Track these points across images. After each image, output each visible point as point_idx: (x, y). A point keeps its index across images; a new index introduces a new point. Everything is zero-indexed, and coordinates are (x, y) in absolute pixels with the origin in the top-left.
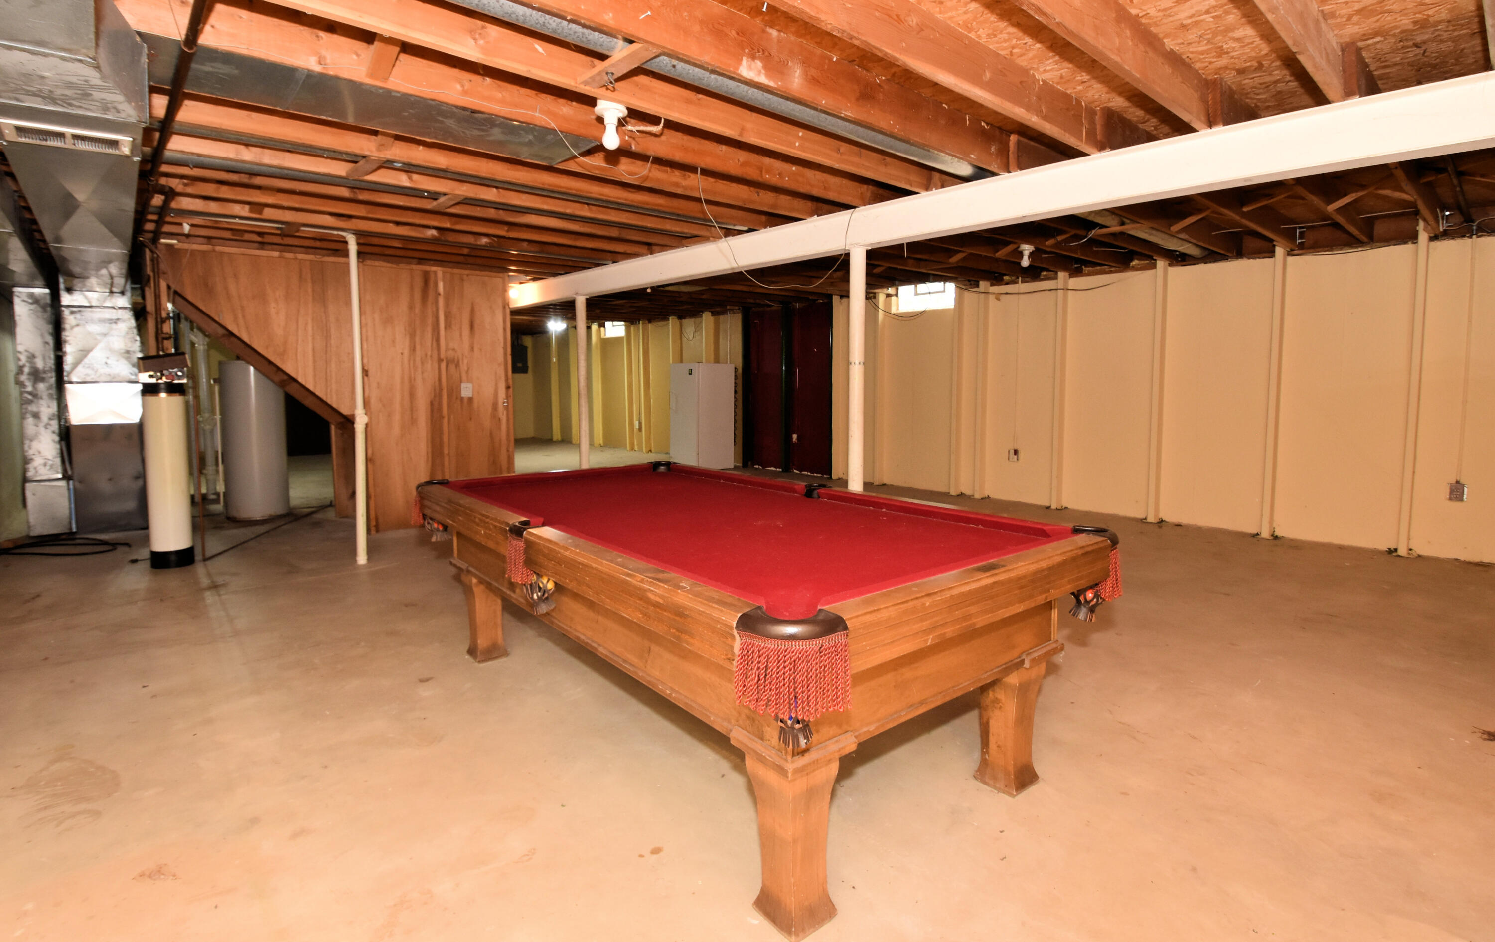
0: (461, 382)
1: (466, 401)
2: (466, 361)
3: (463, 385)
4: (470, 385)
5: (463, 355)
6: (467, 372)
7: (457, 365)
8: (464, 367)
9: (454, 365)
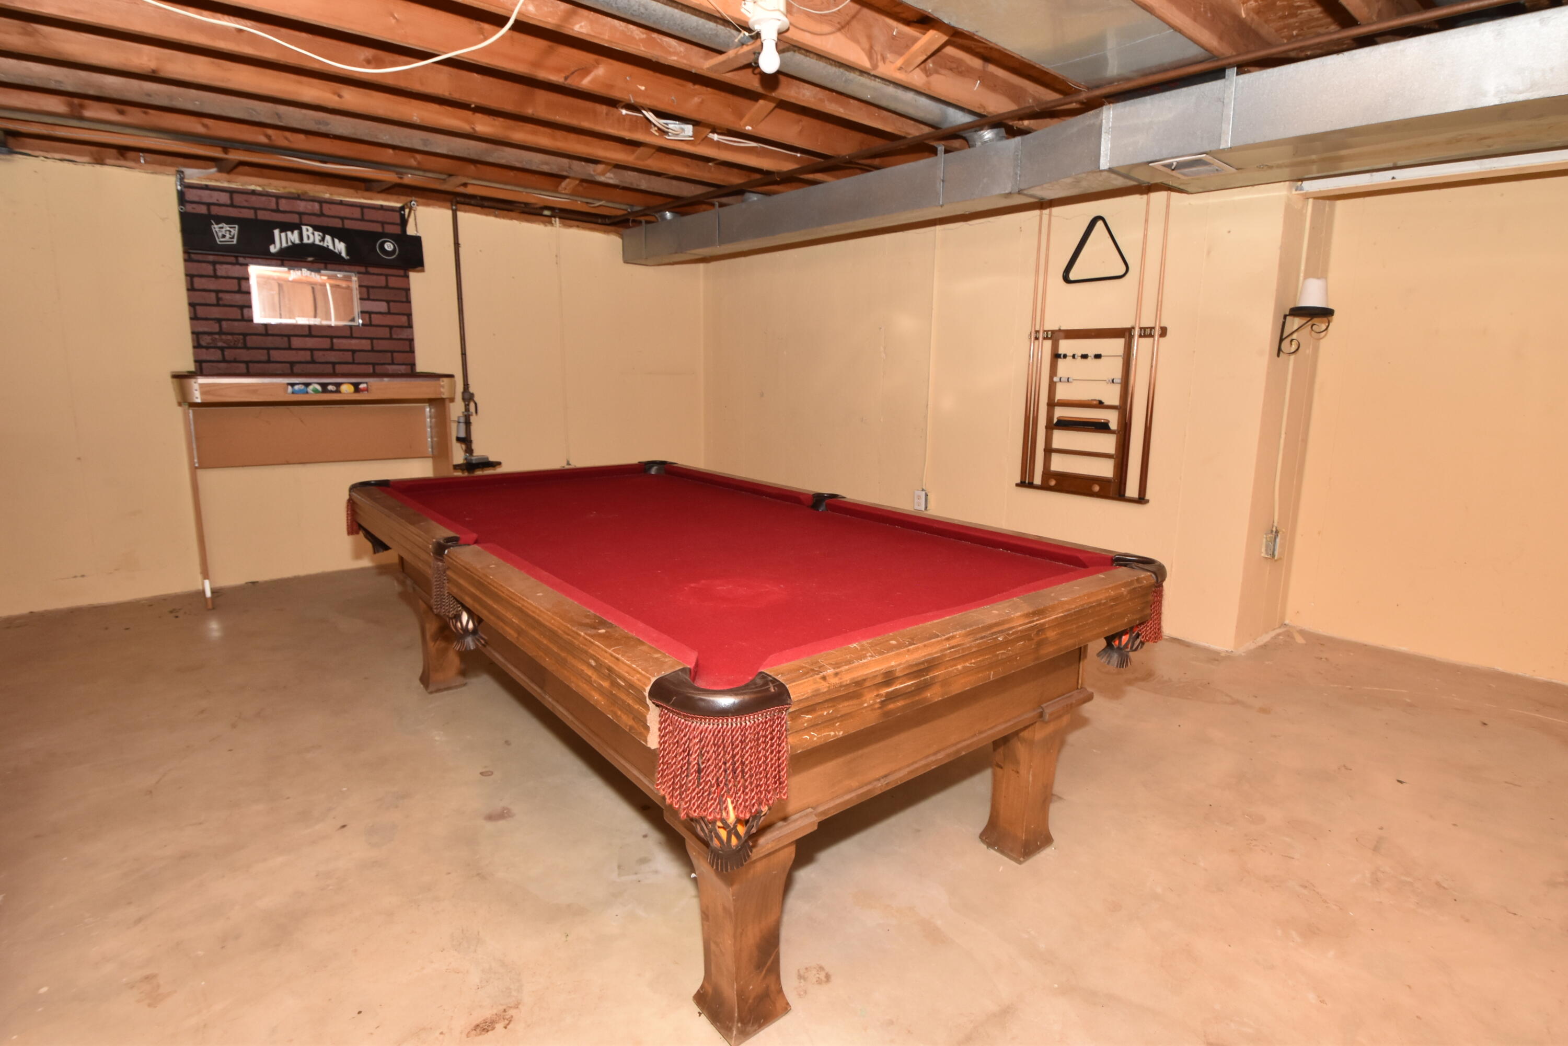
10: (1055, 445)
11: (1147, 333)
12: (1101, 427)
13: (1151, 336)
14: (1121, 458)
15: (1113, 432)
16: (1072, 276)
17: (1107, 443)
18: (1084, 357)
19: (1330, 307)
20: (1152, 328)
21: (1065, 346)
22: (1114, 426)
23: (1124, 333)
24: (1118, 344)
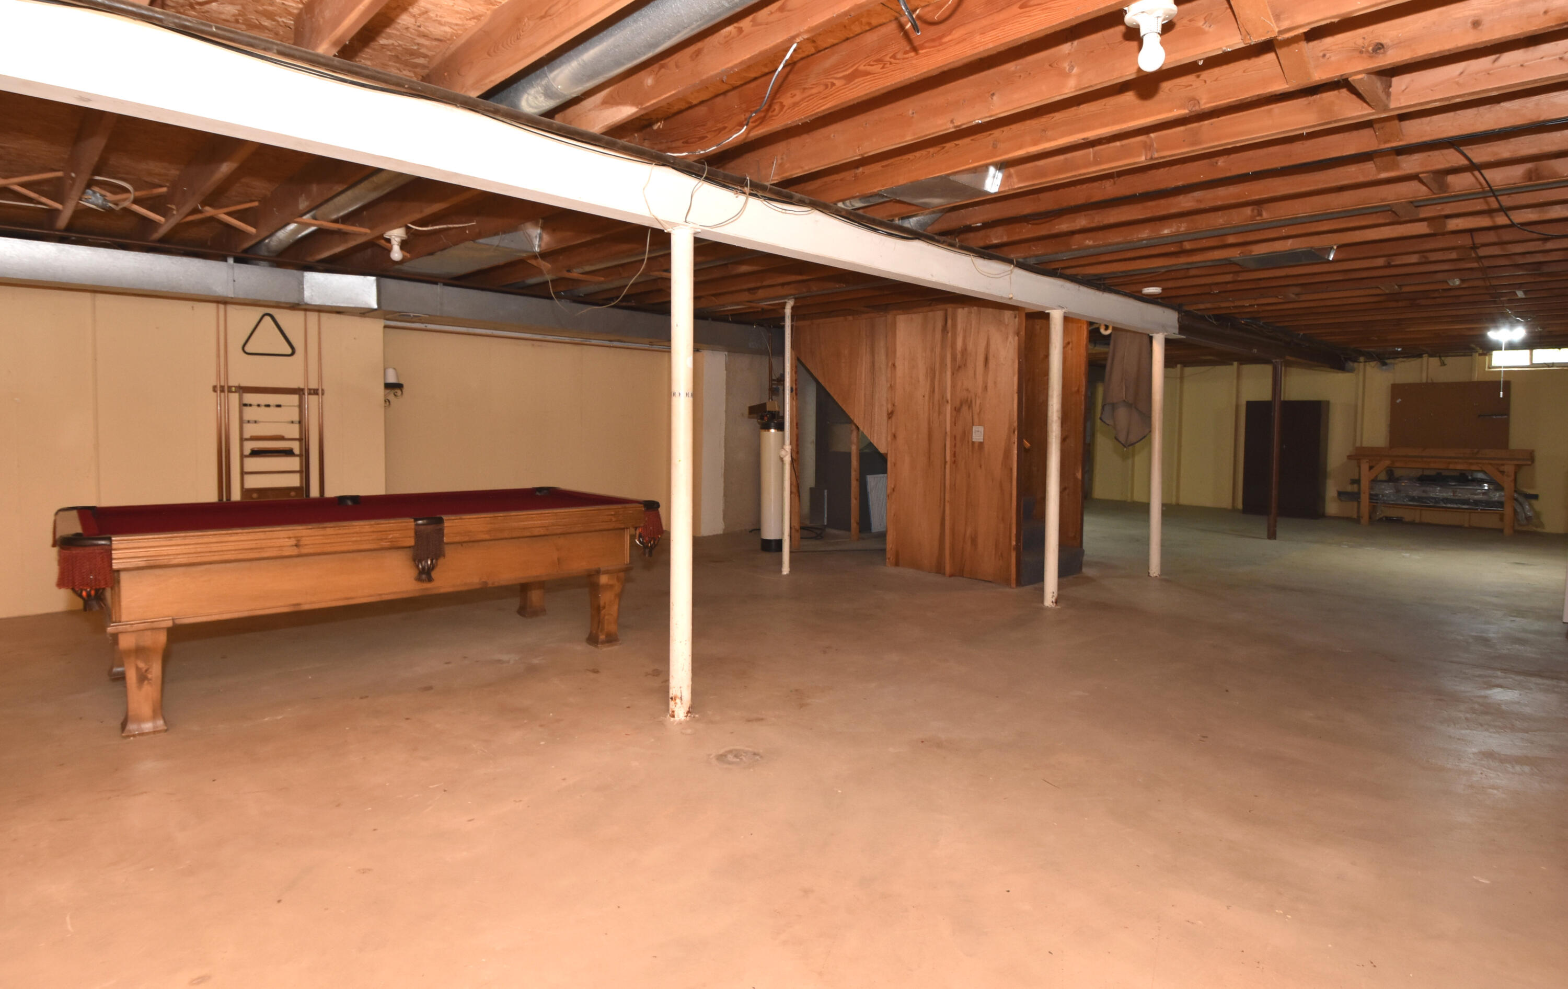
0: (973, 425)
1: (976, 445)
2: (978, 402)
3: (975, 428)
4: (981, 429)
5: (976, 396)
6: (979, 414)
7: (970, 406)
8: (976, 409)
9: (967, 407)
10: (246, 469)
11: (315, 392)
12: (289, 453)
13: (317, 394)
14: (305, 472)
15: (297, 456)
16: (248, 349)
17: (294, 463)
18: (268, 406)
19: (401, 382)
20: (317, 390)
21: (249, 398)
22: (297, 451)
23: (298, 391)
24: (295, 398)
